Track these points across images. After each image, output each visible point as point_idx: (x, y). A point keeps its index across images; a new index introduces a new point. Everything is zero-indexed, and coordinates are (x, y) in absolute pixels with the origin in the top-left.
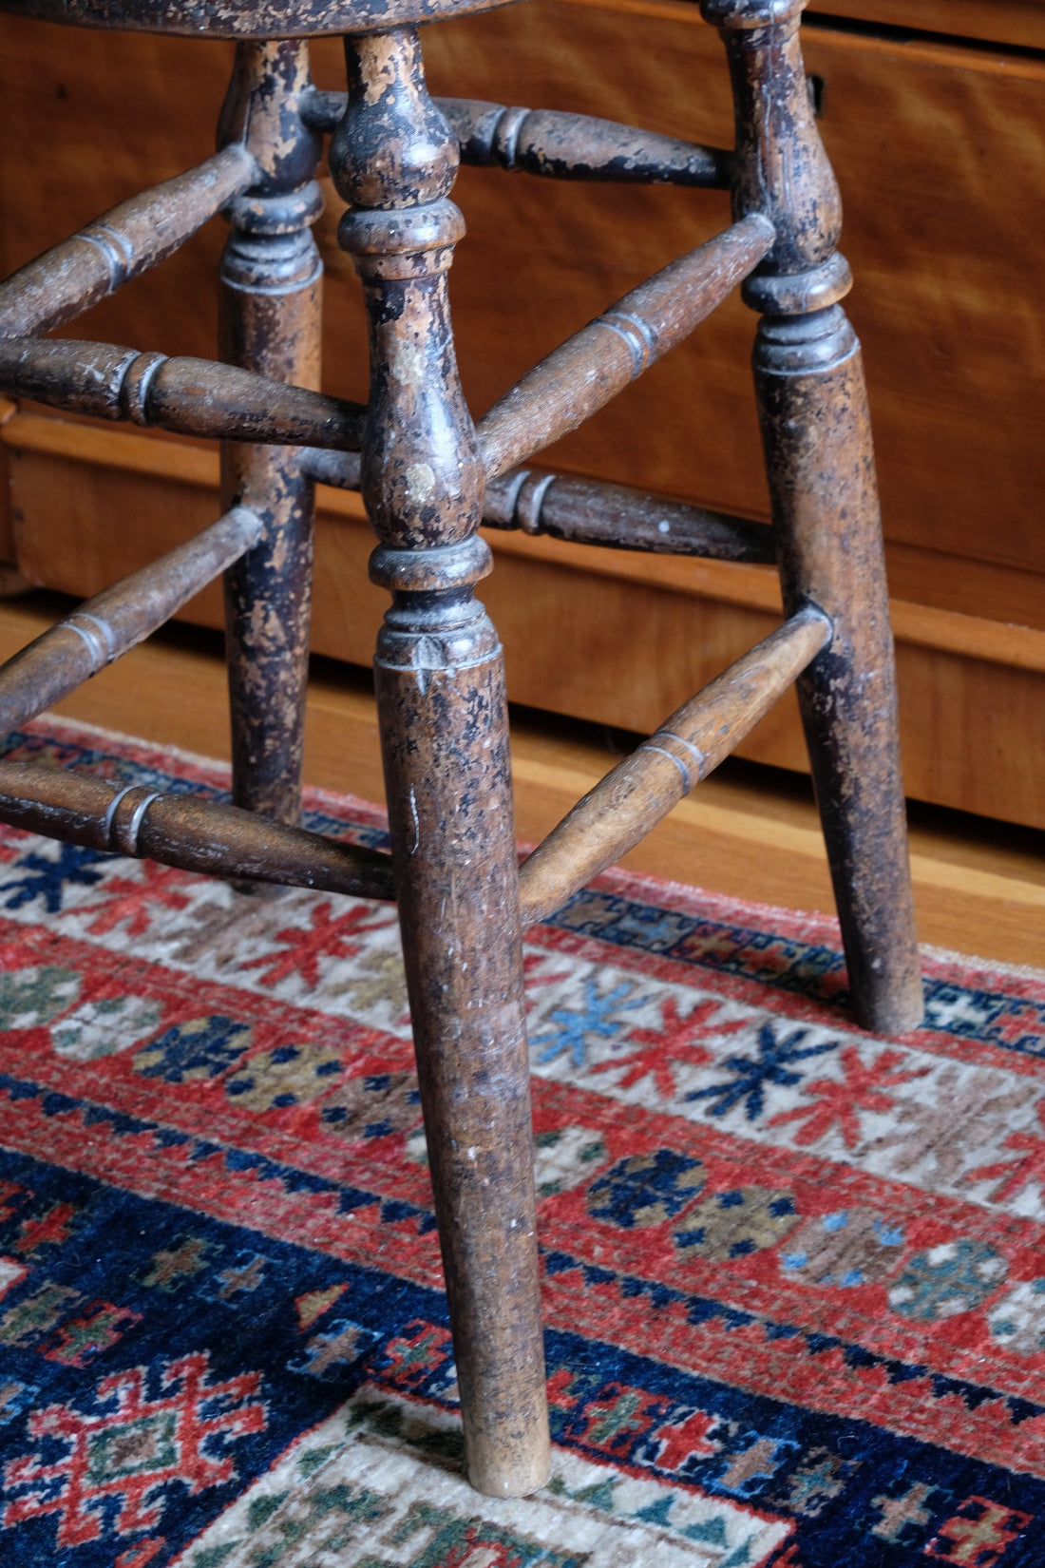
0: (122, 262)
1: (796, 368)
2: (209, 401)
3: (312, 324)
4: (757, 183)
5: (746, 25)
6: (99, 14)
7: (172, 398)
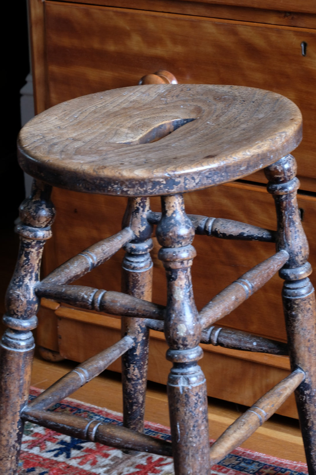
0: (93, 262)
1: (295, 296)
2: (119, 304)
3: (150, 281)
4: (283, 241)
5: (281, 194)
6: (88, 189)
7: (108, 303)
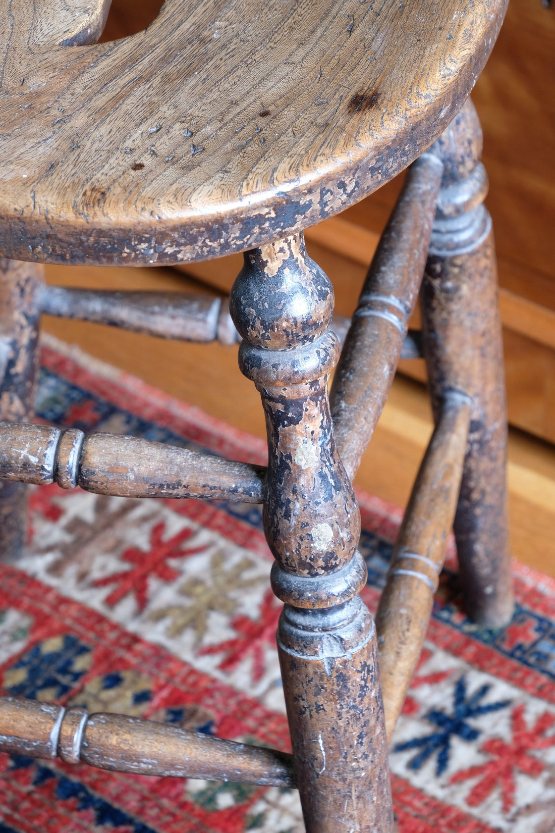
1: (453, 249)
2: (132, 477)
6: (61, 257)
7: (100, 475)
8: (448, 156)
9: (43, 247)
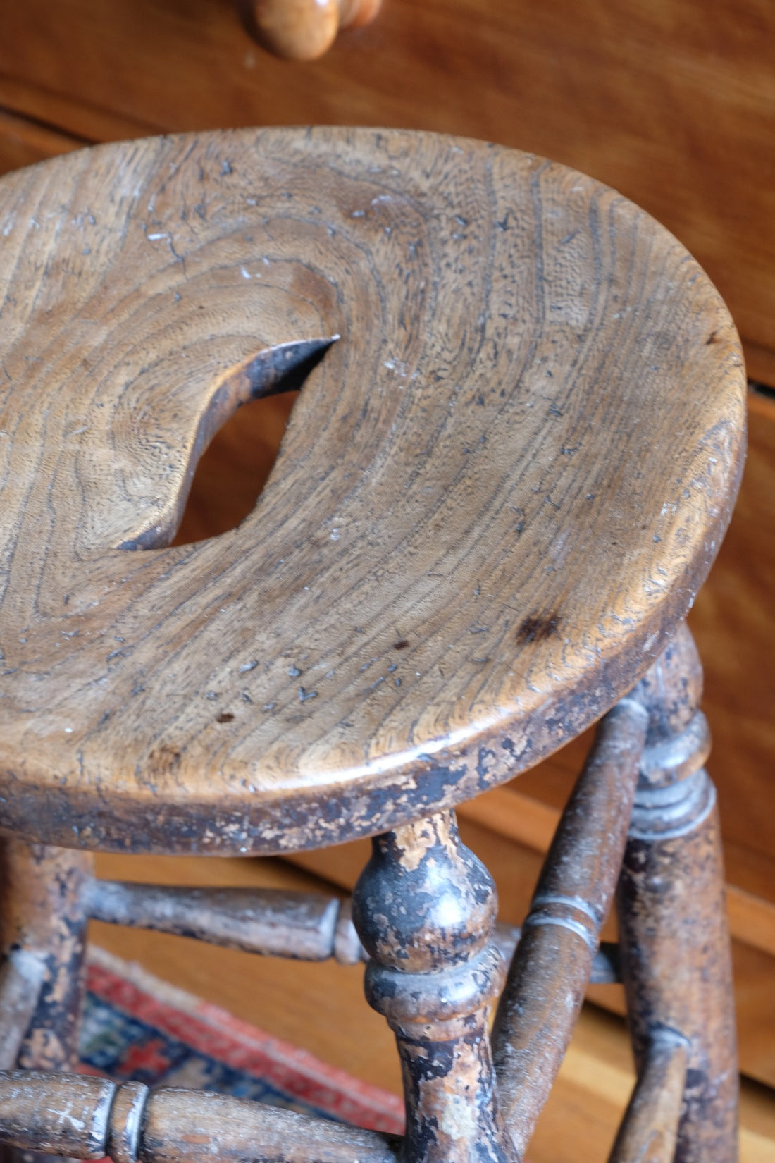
1: (663, 831)
2: (214, 1149)
7: (170, 1147)
8: (654, 702)
9: (94, 829)
